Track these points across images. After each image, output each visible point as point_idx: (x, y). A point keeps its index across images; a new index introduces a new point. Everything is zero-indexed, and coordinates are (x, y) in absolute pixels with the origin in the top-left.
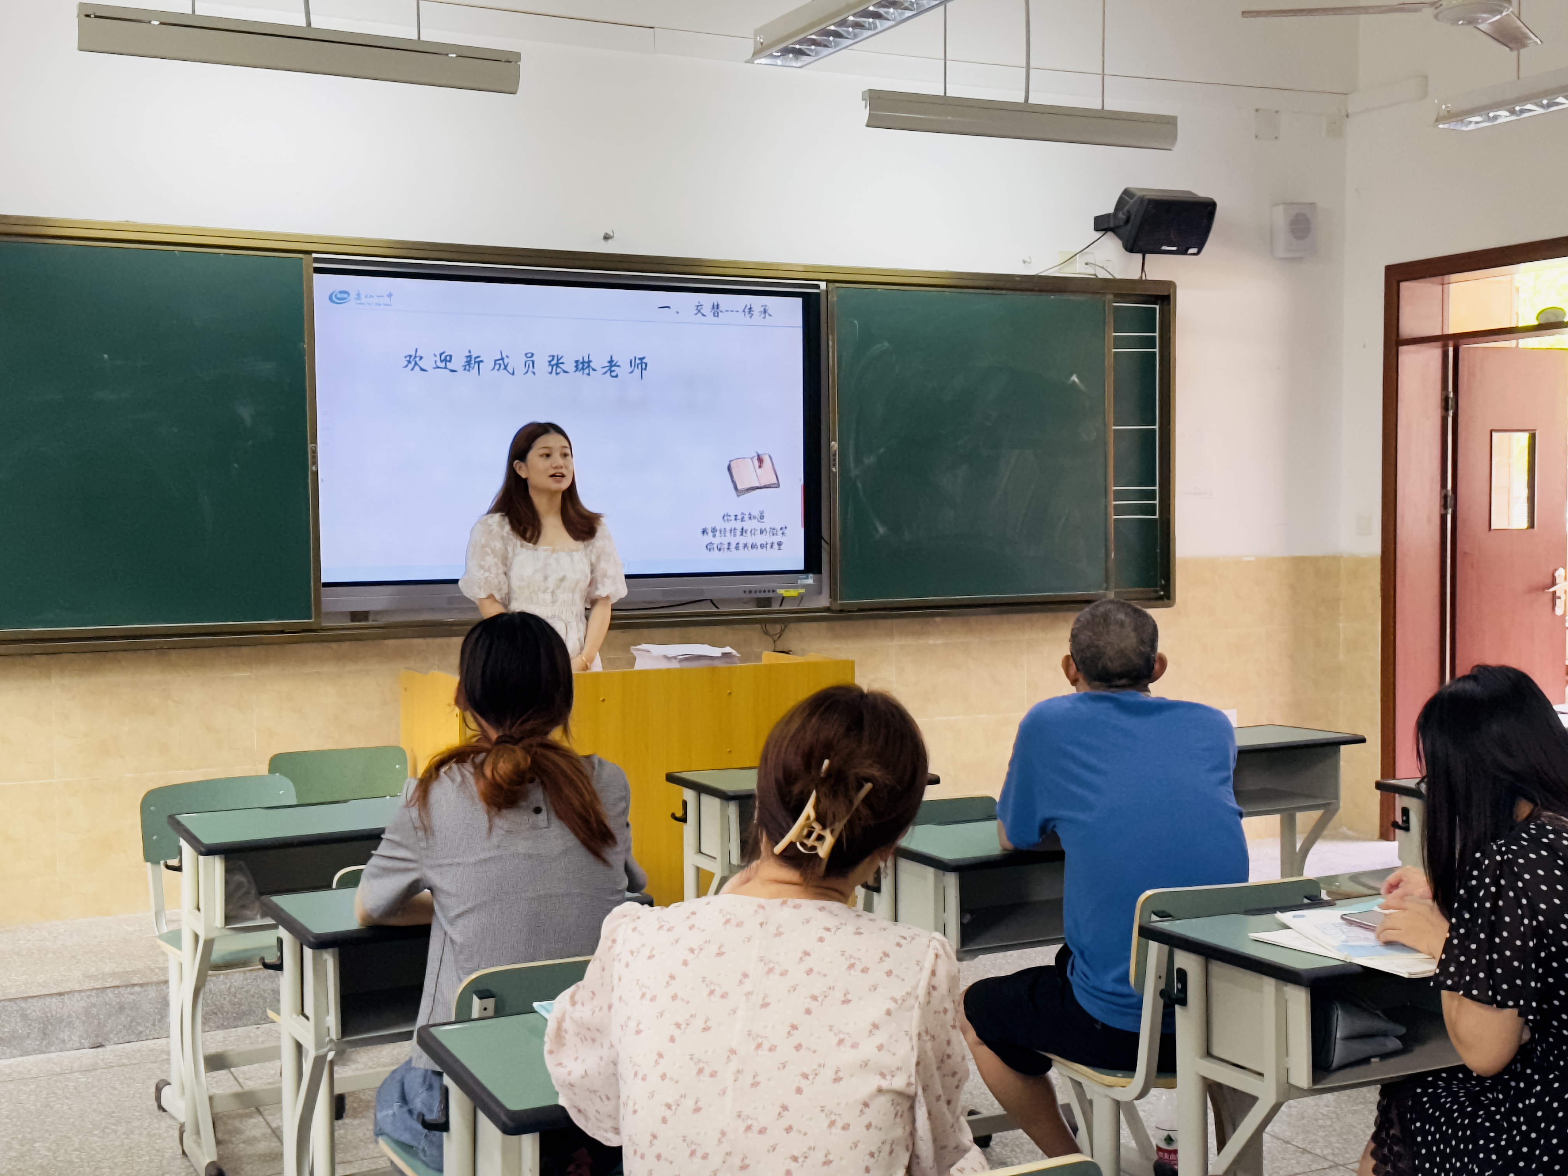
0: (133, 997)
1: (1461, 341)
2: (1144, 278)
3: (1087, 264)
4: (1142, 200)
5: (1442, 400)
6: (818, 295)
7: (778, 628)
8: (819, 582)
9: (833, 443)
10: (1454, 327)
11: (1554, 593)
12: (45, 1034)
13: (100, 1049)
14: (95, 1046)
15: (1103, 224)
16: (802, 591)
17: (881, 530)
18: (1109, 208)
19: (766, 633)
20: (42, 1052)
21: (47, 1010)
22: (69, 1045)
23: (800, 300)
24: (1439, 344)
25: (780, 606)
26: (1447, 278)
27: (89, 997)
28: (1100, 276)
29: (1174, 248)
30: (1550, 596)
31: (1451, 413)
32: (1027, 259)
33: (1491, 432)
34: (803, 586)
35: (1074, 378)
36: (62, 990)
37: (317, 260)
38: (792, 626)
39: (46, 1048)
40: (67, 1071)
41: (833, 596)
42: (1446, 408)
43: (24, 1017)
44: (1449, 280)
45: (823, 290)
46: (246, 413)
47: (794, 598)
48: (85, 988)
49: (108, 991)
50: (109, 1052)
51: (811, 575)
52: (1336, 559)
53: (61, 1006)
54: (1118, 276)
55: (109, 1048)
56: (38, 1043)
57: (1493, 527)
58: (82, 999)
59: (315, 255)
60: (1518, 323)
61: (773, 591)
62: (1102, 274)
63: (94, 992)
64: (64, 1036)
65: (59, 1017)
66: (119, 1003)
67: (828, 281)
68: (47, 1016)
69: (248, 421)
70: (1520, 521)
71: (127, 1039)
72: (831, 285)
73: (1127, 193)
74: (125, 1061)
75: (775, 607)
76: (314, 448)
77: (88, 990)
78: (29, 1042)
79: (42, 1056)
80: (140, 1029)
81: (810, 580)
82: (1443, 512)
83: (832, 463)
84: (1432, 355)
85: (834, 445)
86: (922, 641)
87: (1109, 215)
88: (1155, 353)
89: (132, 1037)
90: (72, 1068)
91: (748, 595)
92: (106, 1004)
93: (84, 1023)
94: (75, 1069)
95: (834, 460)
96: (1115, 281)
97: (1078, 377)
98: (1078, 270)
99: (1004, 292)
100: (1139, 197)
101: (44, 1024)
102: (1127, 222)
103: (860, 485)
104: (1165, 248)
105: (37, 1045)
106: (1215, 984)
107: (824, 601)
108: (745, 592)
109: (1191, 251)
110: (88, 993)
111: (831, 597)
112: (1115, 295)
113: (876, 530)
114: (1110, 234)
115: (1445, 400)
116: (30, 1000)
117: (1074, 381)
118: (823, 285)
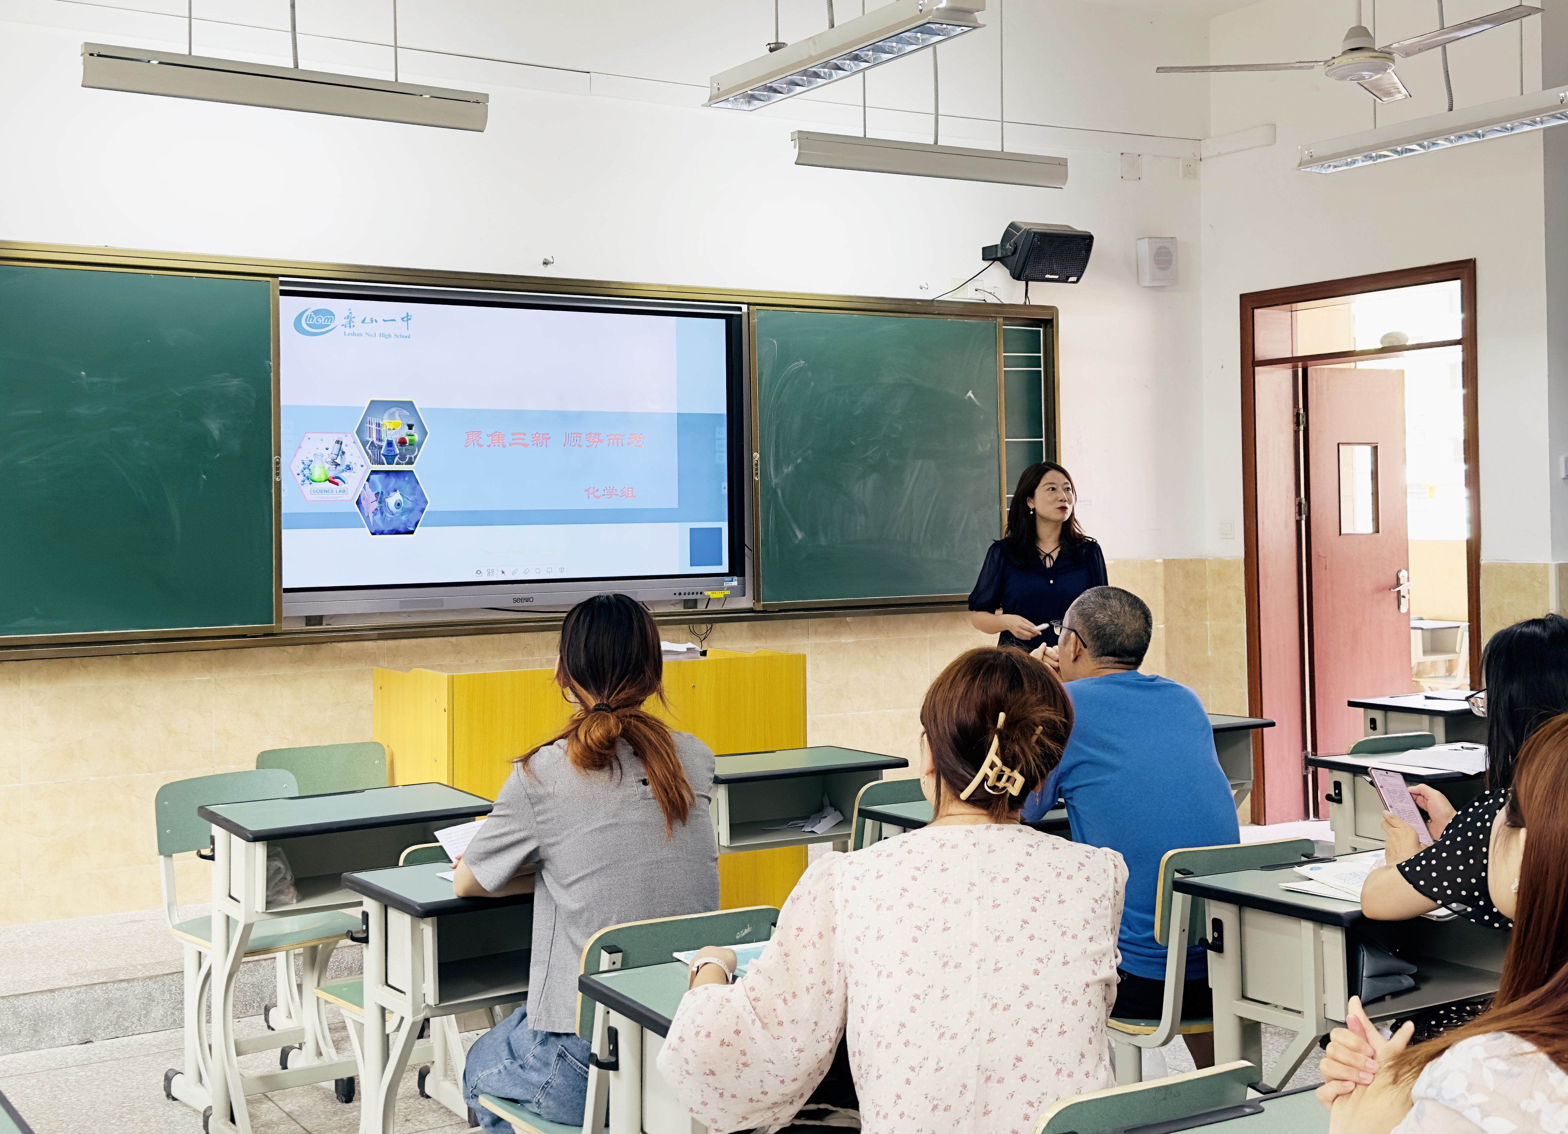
0: (120, 993)
1: (1309, 363)
2: (1027, 303)
3: (976, 290)
4: (1028, 232)
5: (1294, 416)
6: (740, 316)
7: (704, 628)
8: (743, 584)
9: (755, 454)
10: (1302, 351)
11: (1399, 592)
12: (36, 1031)
13: (88, 1045)
14: (84, 1042)
15: (989, 254)
16: (728, 592)
17: (800, 535)
18: (996, 239)
19: (693, 632)
20: (33, 1049)
21: (38, 1007)
22: (58, 1042)
23: (723, 322)
24: (1290, 365)
25: (706, 607)
26: (1295, 306)
27: (78, 993)
28: (988, 301)
29: (1057, 277)
30: (1395, 595)
31: (1302, 428)
32: (924, 285)
33: (1338, 444)
34: (729, 588)
35: (970, 394)
36: (52, 987)
37: (283, 283)
38: (717, 626)
39: (37, 1045)
40: (63, 1066)
41: (757, 598)
42: (1297, 424)
43: (16, 1014)
44: (1297, 308)
45: (745, 313)
46: (214, 427)
47: (719, 599)
48: (74, 984)
49: (97, 987)
50: (99, 1047)
51: (735, 578)
52: (1201, 561)
53: (52, 1002)
54: (1006, 301)
55: (97, 1043)
56: (28, 1040)
57: (1342, 532)
58: (71, 996)
59: (281, 279)
60: (1355, 347)
61: (701, 593)
62: (991, 300)
63: (84, 988)
64: (54, 1033)
65: (50, 1014)
66: (107, 999)
67: (749, 304)
68: (38, 1013)
69: (216, 433)
70: (1368, 527)
71: (114, 1034)
72: (751, 307)
73: (1012, 225)
74: (117, 1055)
75: (701, 607)
76: (277, 460)
77: (76, 987)
78: (20, 1039)
79: (33, 1053)
80: (127, 1024)
81: (735, 582)
82: (1298, 518)
83: (754, 472)
84: (1284, 374)
85: (757, 456)
86: (835, 640)
87: (996, 246)
88: (1040, 371)
89: (119, 1032)
90: (67, 1062)
91: (677, 597)
92: (95, 1000)
93: (73, 1019)
94: (70, 1065)
95: (757, 469)
96: (1002, 305)
97: (973, 393)
98: (968, 295)
99: (906, 315)
100: (1025, 230)
101: (35, 1021)
102: (1014, 253)
103: (780, 492)
104: (1047, 276)
105: (27, 1042)
106: (1249, 931)
107: (746, 602)
108: (675, 594)
109: (1072, 279)
110: (78, 989)
111: (754, 599)
112: (1005, 319)
113: (796, 536)
114: (997, 263)
115: (1297, 416)
116: (22, 997)
117: (970, 397)
118: (745, 308)
